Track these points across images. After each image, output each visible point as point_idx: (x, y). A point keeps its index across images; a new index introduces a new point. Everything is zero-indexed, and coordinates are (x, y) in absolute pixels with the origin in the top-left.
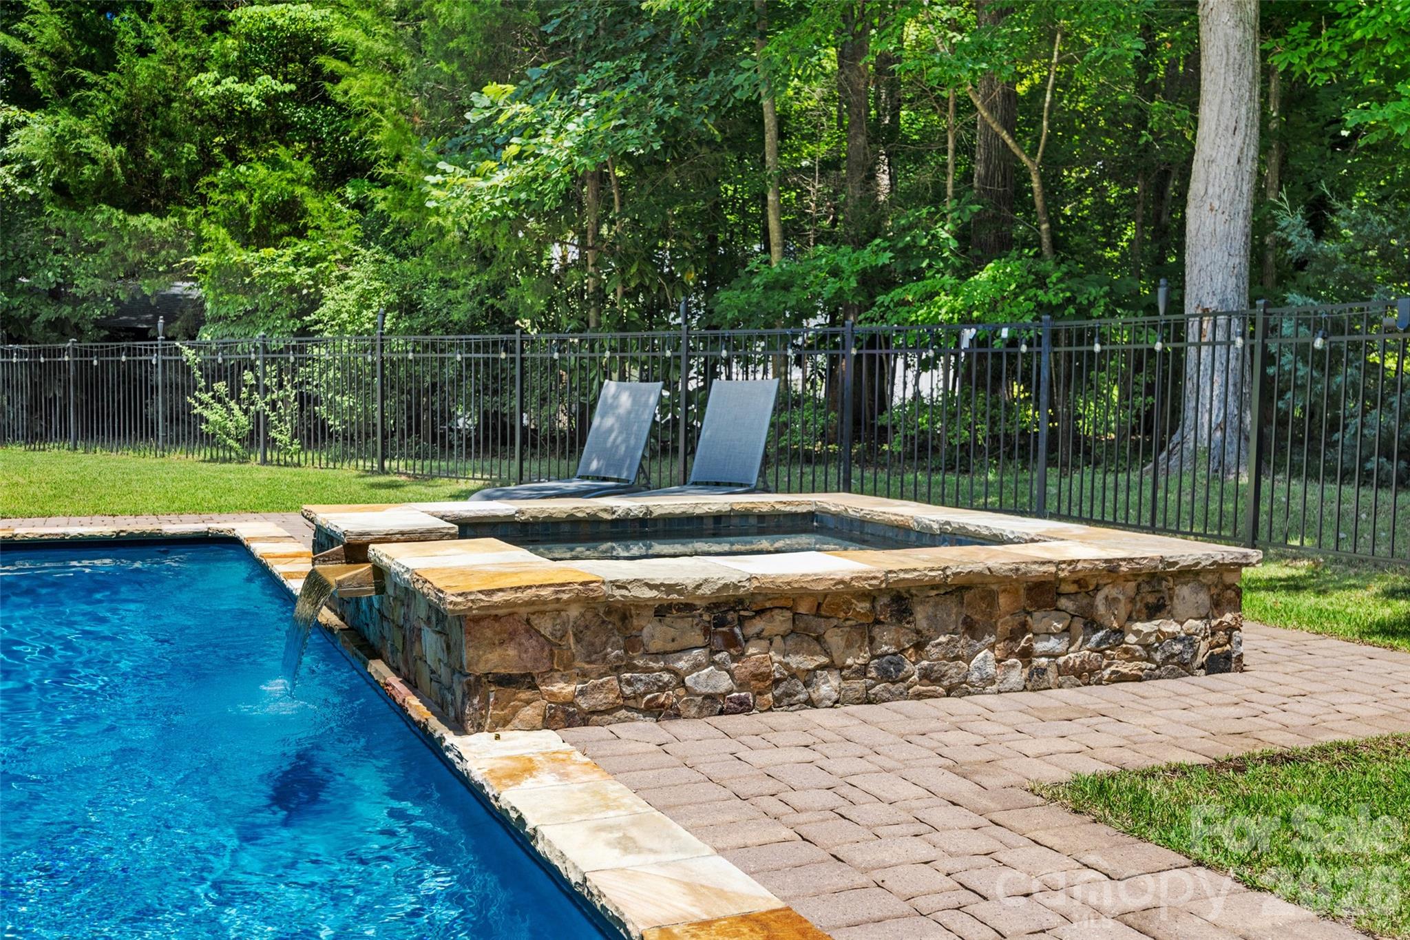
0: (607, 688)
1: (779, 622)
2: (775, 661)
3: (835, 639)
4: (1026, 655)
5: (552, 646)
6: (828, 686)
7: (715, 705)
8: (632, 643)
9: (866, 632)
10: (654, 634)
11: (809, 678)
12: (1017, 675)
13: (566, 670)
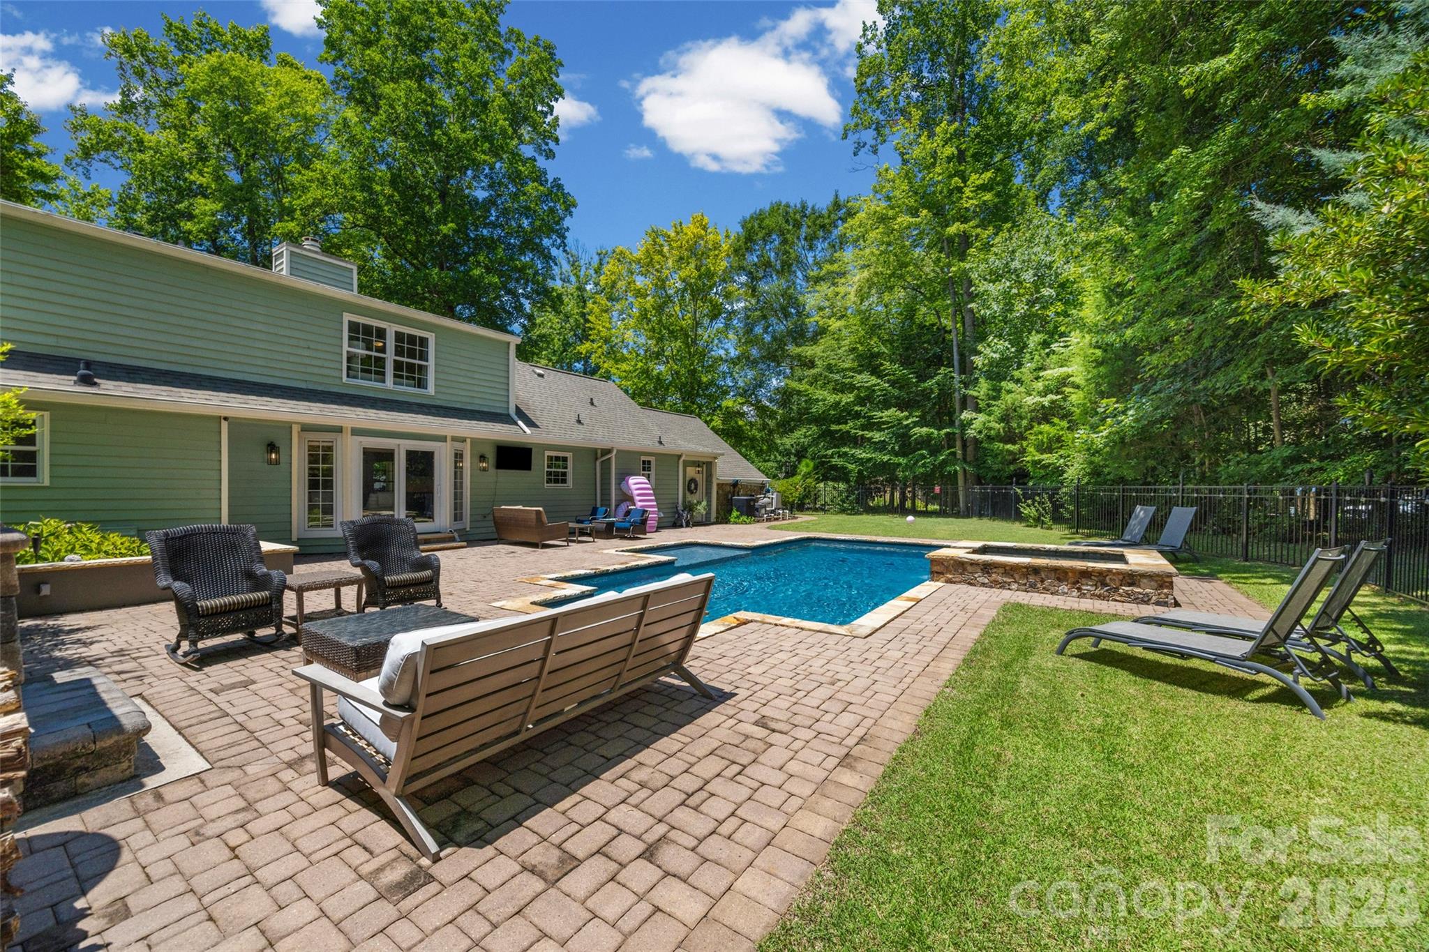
0: (959, 578)
1: (1001, 570)
2: (1000, 579)
3: (1017, 576)
4: (1079, 589)
5: (947, 568)
6: (1014, 586)
7: (983, 585)
8: (965, 570)
9: (1026, 576)
10: (969, 568)
11: (1009, 584)
12: (1075, 593)
13: (950, 572)
